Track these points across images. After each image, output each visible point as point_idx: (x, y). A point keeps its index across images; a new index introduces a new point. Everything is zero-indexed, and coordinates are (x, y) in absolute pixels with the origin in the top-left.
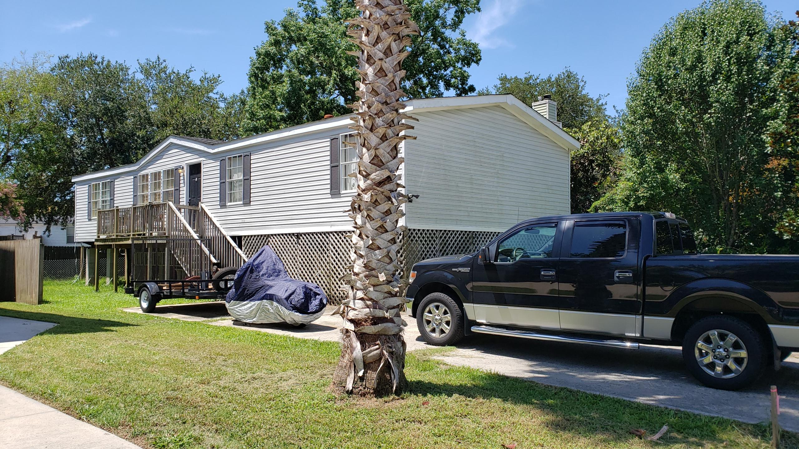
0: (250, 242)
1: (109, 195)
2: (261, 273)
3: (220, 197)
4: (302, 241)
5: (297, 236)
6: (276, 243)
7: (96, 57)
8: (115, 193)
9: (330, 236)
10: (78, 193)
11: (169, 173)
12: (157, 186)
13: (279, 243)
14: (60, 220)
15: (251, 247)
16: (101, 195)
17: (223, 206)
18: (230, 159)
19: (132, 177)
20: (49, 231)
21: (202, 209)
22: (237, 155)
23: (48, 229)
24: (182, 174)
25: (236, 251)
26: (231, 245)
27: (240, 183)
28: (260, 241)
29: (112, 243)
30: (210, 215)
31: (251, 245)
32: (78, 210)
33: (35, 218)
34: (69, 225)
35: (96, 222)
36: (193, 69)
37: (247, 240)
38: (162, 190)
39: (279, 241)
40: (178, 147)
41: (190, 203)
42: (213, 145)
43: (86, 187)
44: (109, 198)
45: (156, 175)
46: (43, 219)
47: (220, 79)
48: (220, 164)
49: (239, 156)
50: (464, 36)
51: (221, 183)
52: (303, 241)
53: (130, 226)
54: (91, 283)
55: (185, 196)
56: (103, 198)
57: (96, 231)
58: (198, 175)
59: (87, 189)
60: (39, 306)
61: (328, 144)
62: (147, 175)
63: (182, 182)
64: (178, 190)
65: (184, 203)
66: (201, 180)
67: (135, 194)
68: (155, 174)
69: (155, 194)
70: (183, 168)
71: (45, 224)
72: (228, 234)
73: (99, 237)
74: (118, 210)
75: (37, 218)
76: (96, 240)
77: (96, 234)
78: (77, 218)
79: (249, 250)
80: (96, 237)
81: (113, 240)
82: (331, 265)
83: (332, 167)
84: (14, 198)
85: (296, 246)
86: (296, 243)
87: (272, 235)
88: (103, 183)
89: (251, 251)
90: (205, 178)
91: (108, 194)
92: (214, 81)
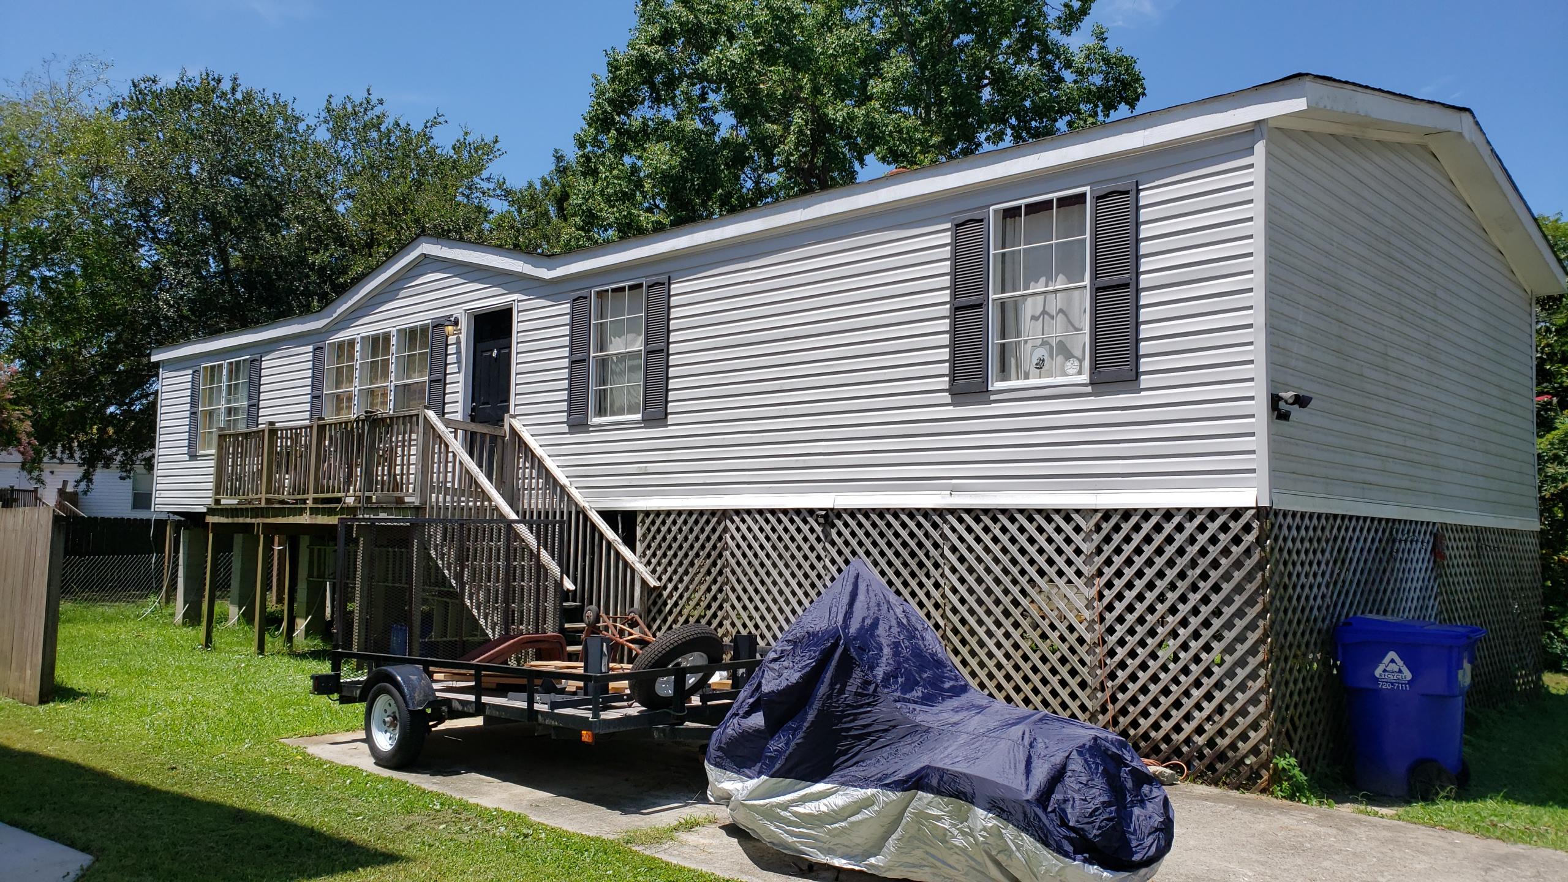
0: (664, 529)
1: (245, 394)
2: (880, 672)
3: (570, 401)
4: (840, 534)
5: (826, 517)
6: (749, 536)
7: (219, 81)
8: (263, 389)
9: (946, 521)
10: (165, 396)
11: (412, 336)
12: (378, 370)
13: (761, 537)
14: (118, 458)
15: (664, 545)
16: (224, 394)
17: (577, 423)
18: (600, 294)
19: (310, 348)
20: (90, 481)
21: (514, 432)
22: (626, 284)
23: (87, 477)
24: (452, 339)
25: (617, 553)
26: (601, 535)
27: (635, 362)
28: (697, 529)
29: (253, 521)
30: (539, 452)
31: (664, 539)
32: (163, 431)
33: (59, 449)
34: (139, 468)
35: (212, 463)
36: (440, 120)
37: (653, 523)
38: (392, 381)
39: (761, 530)
40: (447, 265)
41: (474, 416)
42: (550, 258)
43: (186, 376)
44: (245, 403)
45: (378, 343)
46: (77, 455)
47: (497, 146)
48: (572, 308)
49: (631, 288)
50: (1104, 40)
51: (572, 362)
52: (846, 533)
53: (307, 475)
54: (192, 617)
55: (460, 397)
56: (229, 401)
57: (211, 486)
58: (502, 342)
59: (189, 378)
60: (41, 709)
61: (947, 238)
62: (352, 343)
63: (451, 359)
64: (439, 382)
65: (459, 417)
66: (509, 354)
67: (317, 393)
68: (375, 339)
69: (372, 392)
70: (456, 323)
71: (80, 465)
72: (591, 504)
73: (217, 502)
74: (273, 432)
75: (63, 452)
76: (211, 511)
77: (210, 493)
78: (162, 452)
79: (659, 553)
80: (210, 501)
81: (257, 512)
82: (949, 614)
83: (957, 309)
84: (10, 400)
85: (819, 547)
86: (818, 540)
87: (737, 512)
88: (231, 363)
89: (665, 555)
90: (522, 347)
91: (243, 393)
92: (486, 150)
